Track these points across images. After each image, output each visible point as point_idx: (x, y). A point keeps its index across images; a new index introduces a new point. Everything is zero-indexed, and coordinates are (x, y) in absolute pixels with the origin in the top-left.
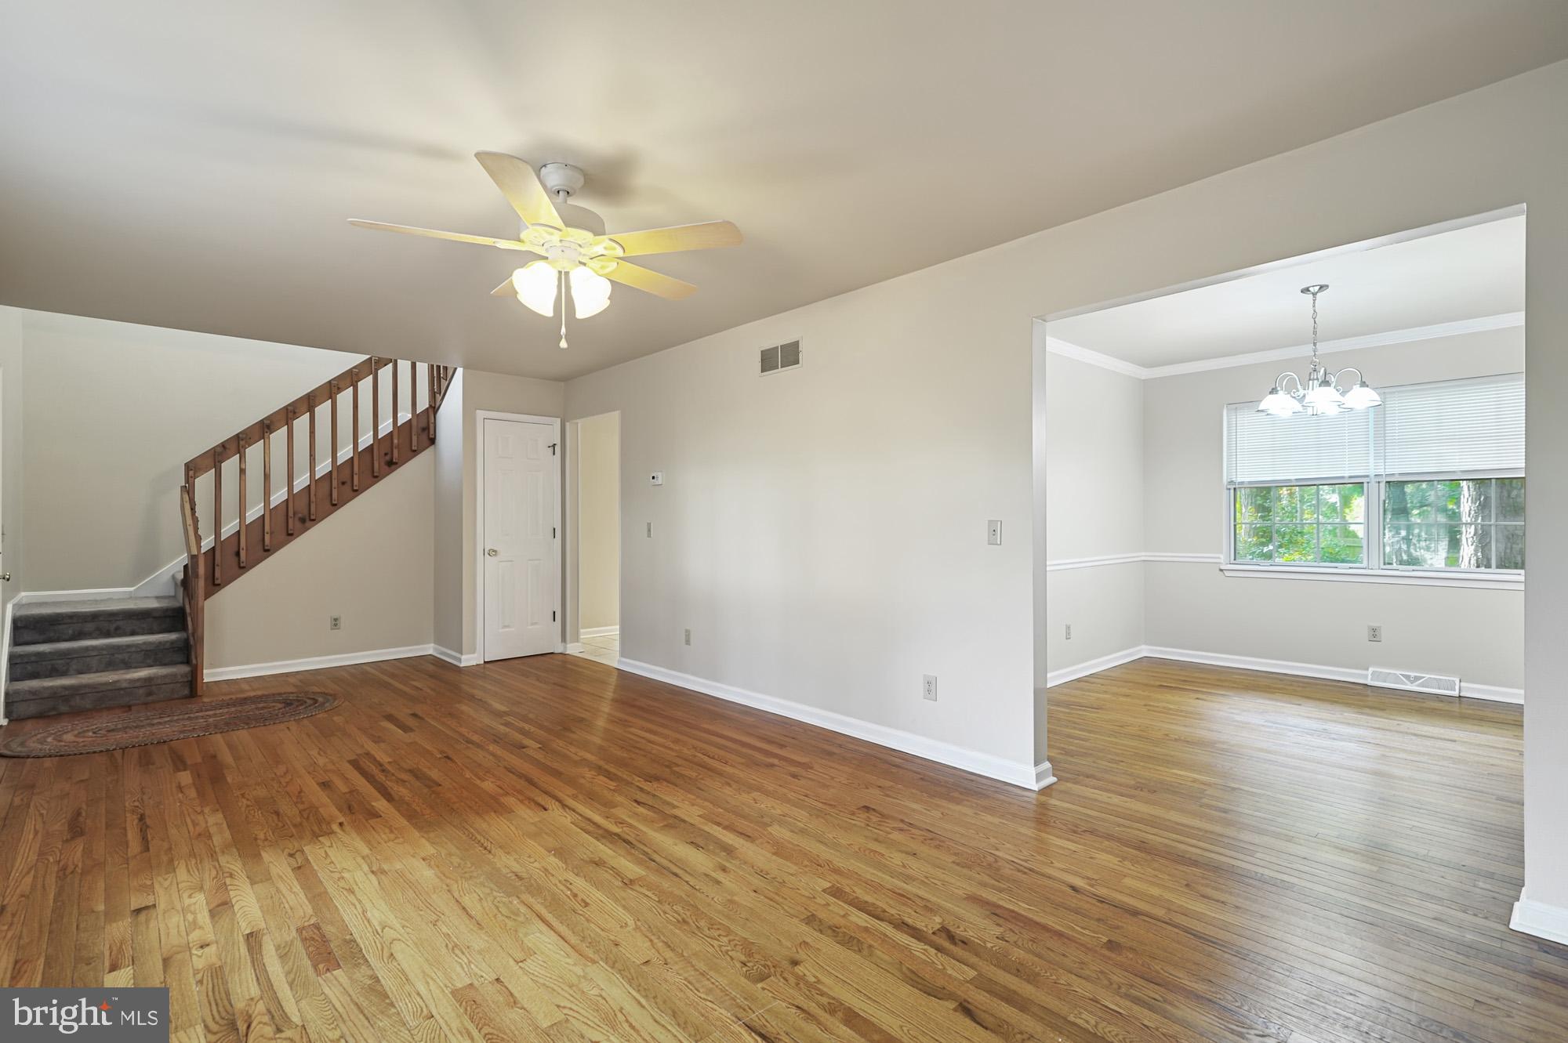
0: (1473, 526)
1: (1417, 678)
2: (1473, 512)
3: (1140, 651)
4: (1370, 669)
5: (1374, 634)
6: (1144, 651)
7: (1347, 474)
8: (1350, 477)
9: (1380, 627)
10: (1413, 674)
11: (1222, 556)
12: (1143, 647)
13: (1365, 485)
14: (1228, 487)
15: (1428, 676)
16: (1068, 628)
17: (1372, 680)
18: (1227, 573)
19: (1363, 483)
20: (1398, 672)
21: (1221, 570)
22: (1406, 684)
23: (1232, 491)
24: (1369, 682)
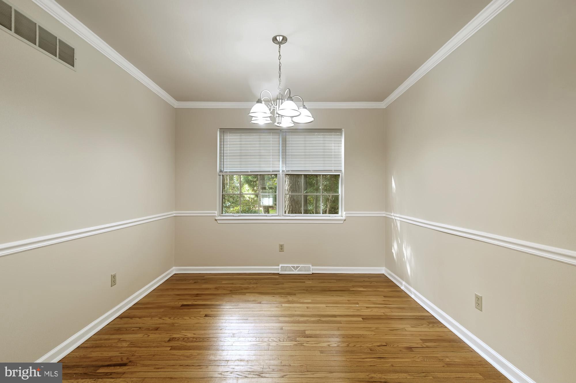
0: (288, 195)
1: (297, 267)
2: (288, 190)
3: (172, 271)
4: (280, 265)
5: (281, 247)
6: (174, 270)
7: (271, 170)
8: (273, 171)
9: (283, 244)
10: (295, 265)
11: (216, 212)
12: (174, 268)
13: (278, 175)
14: (220, 174)
15: (301, 265)
16: (114, 277)
17: (281, 271)
18: (219, 222)
19: (277, 174)
20: (290, 265)
21: (216, 220)
22: (294, 271)
23: (221, 176)
24: (280, 273)
